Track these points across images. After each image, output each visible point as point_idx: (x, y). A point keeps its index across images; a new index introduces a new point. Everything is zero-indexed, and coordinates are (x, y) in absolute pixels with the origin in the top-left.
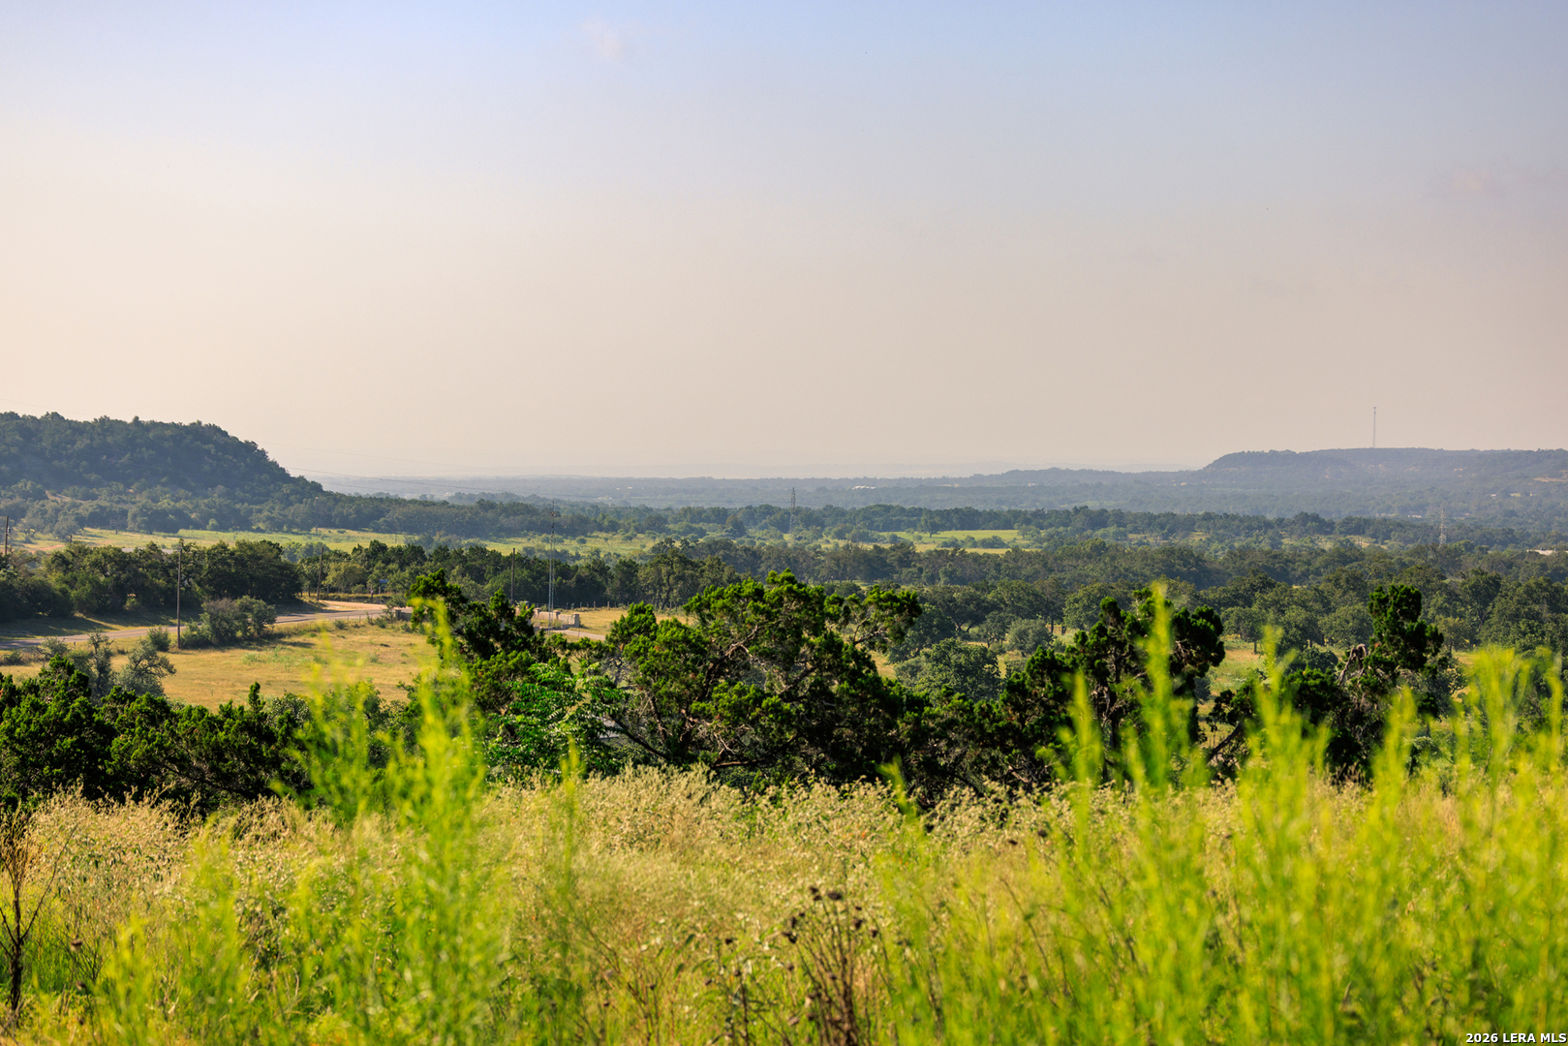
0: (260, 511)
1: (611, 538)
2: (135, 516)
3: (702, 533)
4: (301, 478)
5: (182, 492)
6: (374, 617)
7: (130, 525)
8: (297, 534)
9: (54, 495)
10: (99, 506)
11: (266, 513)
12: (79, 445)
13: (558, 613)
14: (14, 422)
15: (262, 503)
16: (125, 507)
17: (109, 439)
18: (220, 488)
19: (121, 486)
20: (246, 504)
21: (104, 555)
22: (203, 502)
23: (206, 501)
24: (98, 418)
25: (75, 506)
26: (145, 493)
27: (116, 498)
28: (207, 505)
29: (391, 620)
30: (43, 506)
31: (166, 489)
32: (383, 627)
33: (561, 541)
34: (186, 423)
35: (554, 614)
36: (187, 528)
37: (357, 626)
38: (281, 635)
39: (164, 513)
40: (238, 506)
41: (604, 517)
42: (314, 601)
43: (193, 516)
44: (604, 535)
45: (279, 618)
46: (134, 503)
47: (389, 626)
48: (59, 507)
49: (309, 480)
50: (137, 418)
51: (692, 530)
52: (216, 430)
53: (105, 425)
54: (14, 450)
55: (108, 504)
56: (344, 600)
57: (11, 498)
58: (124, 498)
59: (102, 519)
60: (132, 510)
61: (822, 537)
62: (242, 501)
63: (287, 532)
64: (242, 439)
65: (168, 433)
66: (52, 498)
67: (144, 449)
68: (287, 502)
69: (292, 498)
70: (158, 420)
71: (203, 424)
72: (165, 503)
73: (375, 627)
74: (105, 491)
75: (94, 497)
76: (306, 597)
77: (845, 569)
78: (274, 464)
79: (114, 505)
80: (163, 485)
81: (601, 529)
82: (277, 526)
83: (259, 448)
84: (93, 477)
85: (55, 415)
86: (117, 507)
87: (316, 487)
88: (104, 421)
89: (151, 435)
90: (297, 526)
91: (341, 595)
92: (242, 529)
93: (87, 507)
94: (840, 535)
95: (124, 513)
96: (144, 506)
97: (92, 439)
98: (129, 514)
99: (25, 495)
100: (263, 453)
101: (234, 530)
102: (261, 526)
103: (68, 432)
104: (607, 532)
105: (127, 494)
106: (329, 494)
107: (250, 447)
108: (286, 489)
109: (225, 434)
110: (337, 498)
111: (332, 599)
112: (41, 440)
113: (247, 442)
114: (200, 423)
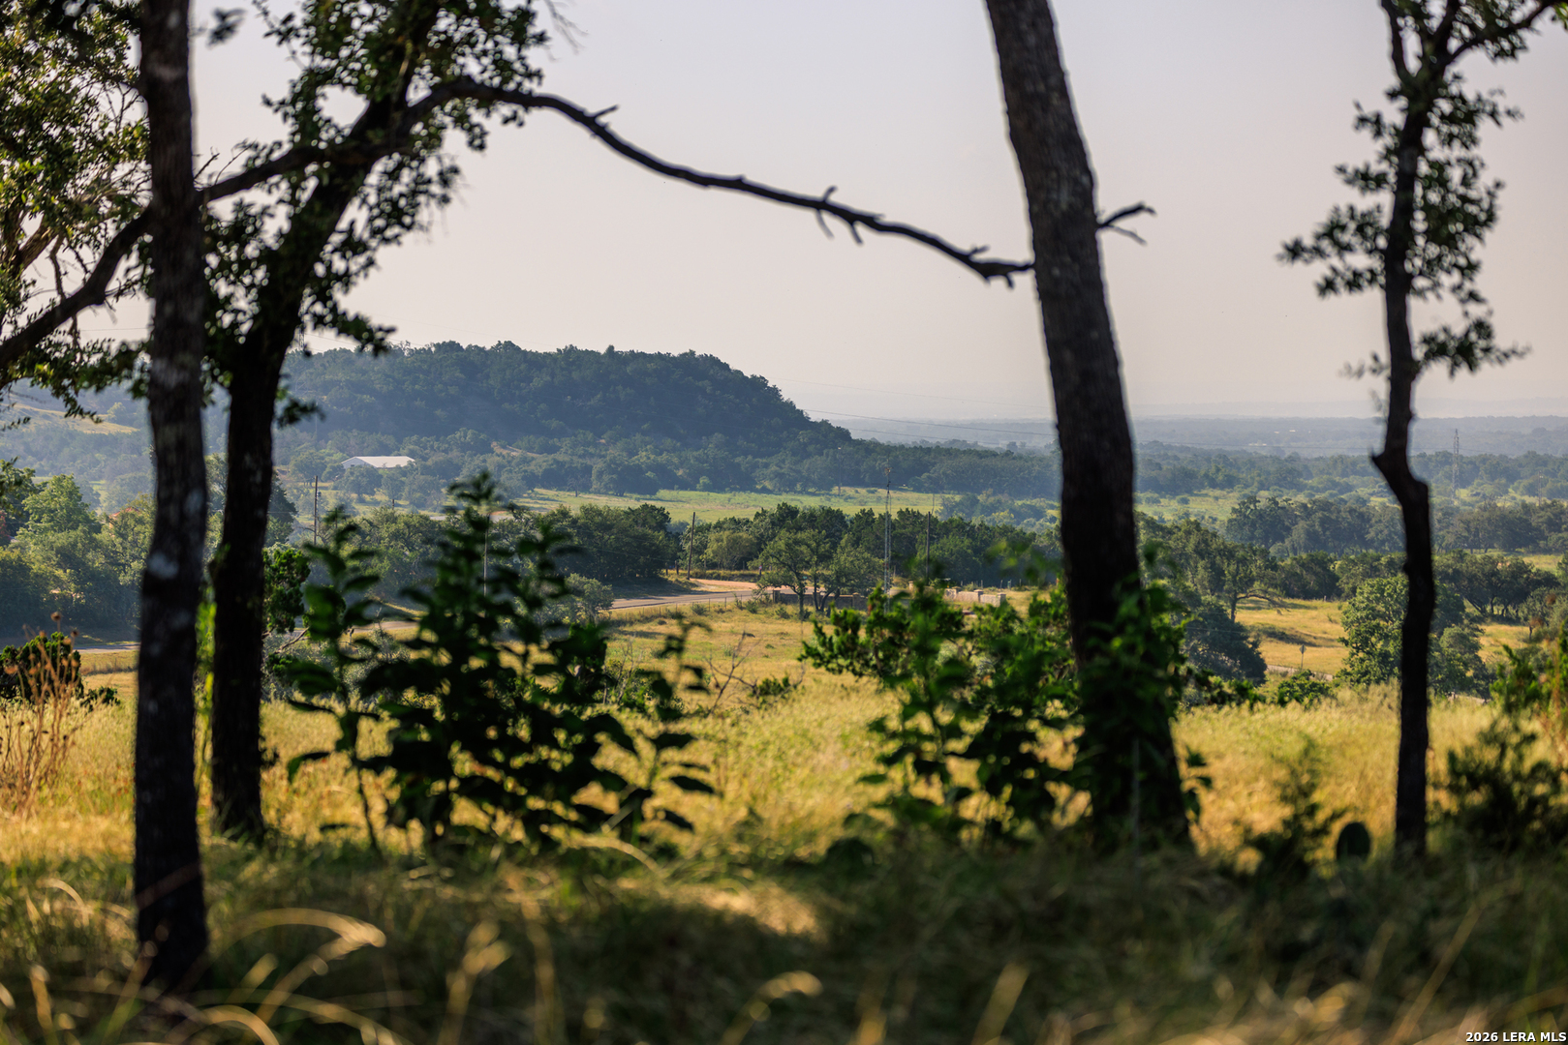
0: (766, 466)
1: (1225, 497)
2: (600, 474)
3: (1349, 488)
4: (825, 423)
5: (668, 442)
6: (744, 600)
7: (595, 486)
8: (813, 494)
9: (504, 447)
10: (556, 462)
11: (774, 468)
12: (537, 382)
13: (980, 593)
14: (454, 355)
15: (770, 455)
16: (588, 462)
17: (575, 375)
18: (718, 437)
19: (590, 436)
20: (750, 457)
21: (406, 524)
22: (691, 455)
23: (695, 453)
24: (562, 348)
25: (525, 461)
26: (619, 444)
27: (580, 450)
28: (697, 459)
29: (766, 603)
30: (484, 461)
31: (647, 438)
32: (754, 611)
33: (1156, 501)
34: (676, 353)
35: (975, 594)
36: (671, 488)
37: (721, 611)
38: (621, 622)
39: (638, 470)
40: (738, 460)
41: (1218, 470)
42: (683, 579)
43: (680, 473)
44: (1218, 492)
45: (618, 603)
46: (601, 456)
47: (761, 610)
48: (505, 462)
49: (834, 425)
50: (611, 348)
51: (1335, 485)
52: (713, 361)
53: (571, 357)
54: (453, 390)
55: (567, 458)
56: (724, 578)
57: (446, 451)
58: (591, 450)
59: (556, 479)
60: (598, 465)
61: (1507, 492)
62: (745, 454)
63: (801, 493)
64: (748, 374)
65: (651, 366)
66: (498, 450)
67: (620, 387)
68: (802, 453)
69: (811, 448)
70: (638, 349)
71: (697, 354)
72: (643, 457)
73: (745, 612)
74: (567, 442)
75: (552, 450)
76: (672, 575)
77: (1476, 534)
78: (790, 406)
79: (575, 458)
80: (644, 433)
81: (1214, 485)
82: (787, 484)
83: (770, 385)
84: (554, 424)
85: (509, 344)
86: (578, 462)
87: (843, 435)
88: (571, 351)
89: (629, 369)
90: (814, 484)
91: (722, 572)
92: (743, 489)
93: (540, 462)
94: (1531, 490)
95: (588, 470)
96: (613, 461)
97: (553, 375)
98: (594, 472)
99: (464, 447)
100: (775, 391)
101: (732, 490)
102: (768, 484)
103: (523, 366)
104: (1222, 489)
105: (596, 445)
106: (860, 443)
107: (758, 383)
108: (803, 436)
109: (726, 366)
110: (869, 448)
111: (709, 577)
112: (488, 377)
113: (754, 377)
114: (692, 353)
